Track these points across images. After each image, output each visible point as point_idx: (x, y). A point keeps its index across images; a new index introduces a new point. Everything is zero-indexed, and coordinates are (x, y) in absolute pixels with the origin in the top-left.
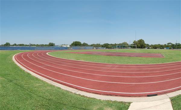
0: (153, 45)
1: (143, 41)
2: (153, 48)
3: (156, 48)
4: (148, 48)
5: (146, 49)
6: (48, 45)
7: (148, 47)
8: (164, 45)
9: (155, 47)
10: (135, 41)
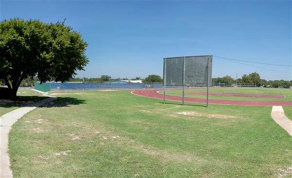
0: (272, 82)
1: (258, 75)
2: (273, 86)
3: (276, 87)
4: (265, 87)
5: (262, 88)
6: (99, 79)
7: (265, 84)
8: (290, 81)
9: (276, 85)
10: (245, 75)
